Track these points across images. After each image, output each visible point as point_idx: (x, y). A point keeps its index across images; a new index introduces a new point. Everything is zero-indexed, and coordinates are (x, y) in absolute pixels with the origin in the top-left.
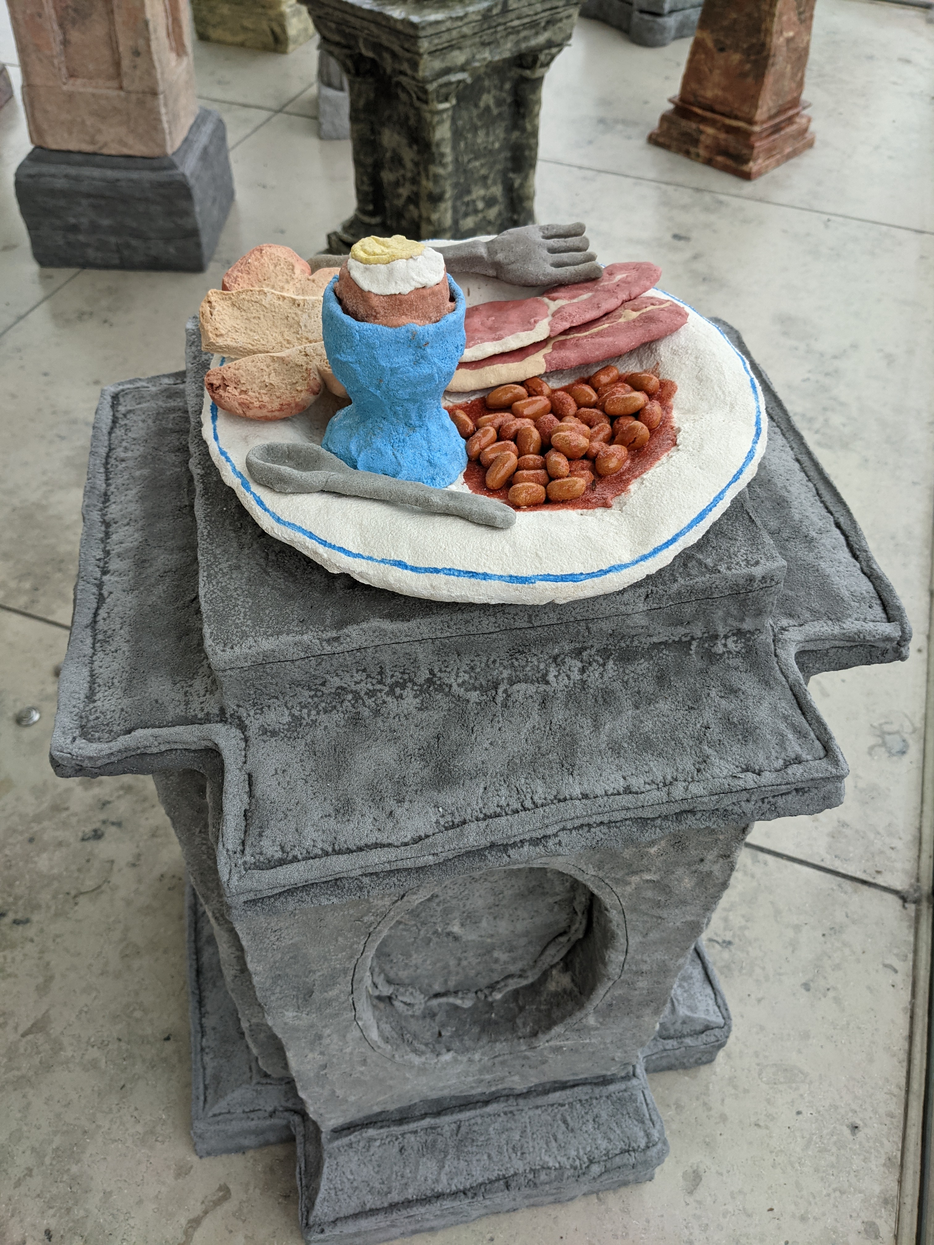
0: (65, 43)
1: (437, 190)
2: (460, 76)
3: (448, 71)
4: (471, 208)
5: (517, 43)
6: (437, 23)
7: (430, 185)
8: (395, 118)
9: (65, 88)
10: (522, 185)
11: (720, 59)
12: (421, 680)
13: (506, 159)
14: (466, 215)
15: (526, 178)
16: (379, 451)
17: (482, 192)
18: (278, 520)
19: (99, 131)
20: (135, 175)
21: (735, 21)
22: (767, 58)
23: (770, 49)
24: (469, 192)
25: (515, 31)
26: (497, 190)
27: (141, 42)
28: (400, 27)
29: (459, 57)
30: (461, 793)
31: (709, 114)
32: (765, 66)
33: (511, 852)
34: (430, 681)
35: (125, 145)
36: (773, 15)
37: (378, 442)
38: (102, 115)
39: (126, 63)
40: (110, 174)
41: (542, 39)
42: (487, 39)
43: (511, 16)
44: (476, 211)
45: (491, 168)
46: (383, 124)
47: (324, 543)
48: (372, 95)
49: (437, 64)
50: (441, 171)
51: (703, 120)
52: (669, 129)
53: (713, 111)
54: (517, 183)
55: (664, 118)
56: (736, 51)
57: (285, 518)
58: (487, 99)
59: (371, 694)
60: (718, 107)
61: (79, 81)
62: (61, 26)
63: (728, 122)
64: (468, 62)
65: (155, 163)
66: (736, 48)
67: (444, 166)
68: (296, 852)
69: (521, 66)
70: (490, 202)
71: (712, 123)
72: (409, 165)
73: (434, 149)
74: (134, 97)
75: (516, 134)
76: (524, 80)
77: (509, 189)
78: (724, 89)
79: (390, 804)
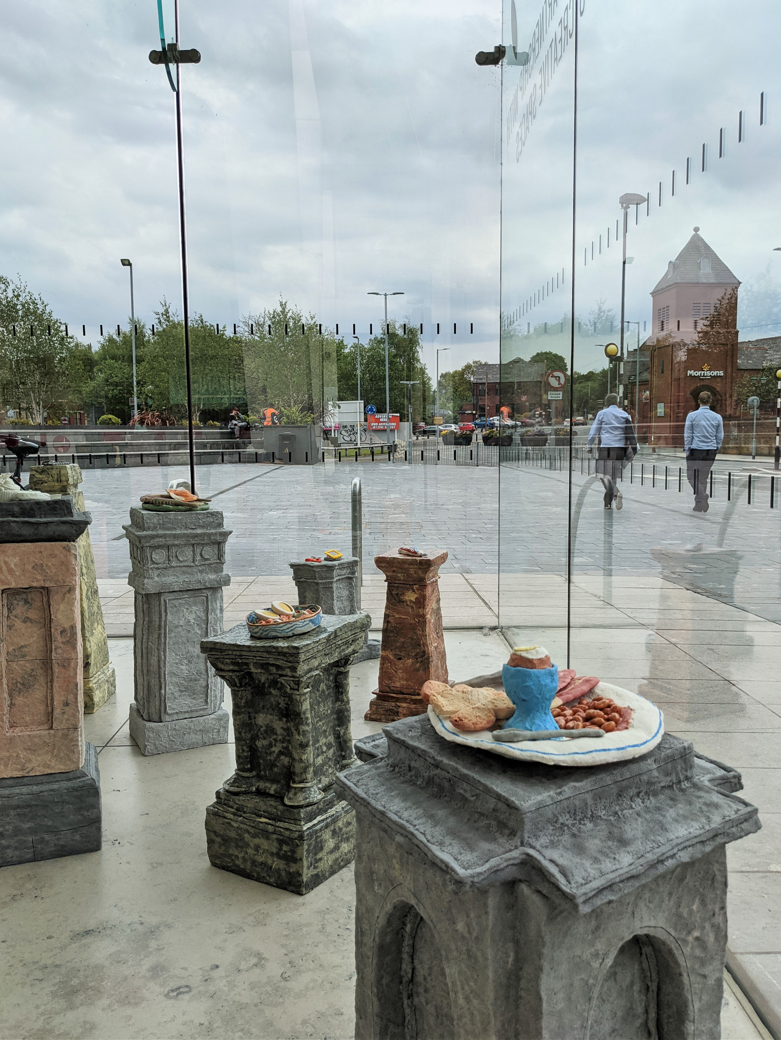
0: (12, 705)
1: (304, 741)
2: (317, 672)
3: (310, 670)
4: (320, 751)
5: (340, 653)
6: (308, 645)
7: (301, 738)
8: (268, 706)
9: (8, 734)
10: (345, 734)
11: (400, 664)
12: (589, 816)
13: (334, 719)
14: (318, 755)
15: (347, 728)
16: (539, 725)
17: (324, 740)
18: (522, 750)
19: (30, 761)
20: (55, 786)
21: (404, 642)
22: (428, 658)
23: (428, 653)
24: (318, 741)
25: (339, 647)
26: (331, 739)
27: (71, 697)
28: (285, 650)
29: (315, 663)
30: (634, 846)
31: (401, 696)
32: (429, 663)
33: (666, 863)
34: (592, 816)
35: (49, 767)
36: (426, 636)
37: (537, 722)
38: (32, 750)
39: (57, 712)
40: (35, 788)
41: (350, 650)
42: (327, 652)
43: (338, 639)
44: (323, 752)
45: (327, 725)
46: (257, 712)
47: (544, 753)
48: (250, 697)
49: (306, 667)
50: (307, 728)
51: (397, 700)
52: (377, 709)
53: (403, 694)
54: (342, 732)
55: (372, 703)
56: (408, 659)
57: (524, 748)
58: (323, 686)
59: (573, 825)
60: (405, 691)
61: (17, 729)
62: (10, 695)
63: (414, 697)
64: (319, 665)
65: (71, 776)
66: (409, 657)
67: (308, 725)
68: (590, 879)
69: (338, 666)
70: (329, 746)
71: (404, 700)
72: (279, 731)
73: (303, 716)
74: (60, 733)
75: (338, 703)
76: (340, 673)
77: (338, 737)
78: (407, 680)
79: (612, 855)
